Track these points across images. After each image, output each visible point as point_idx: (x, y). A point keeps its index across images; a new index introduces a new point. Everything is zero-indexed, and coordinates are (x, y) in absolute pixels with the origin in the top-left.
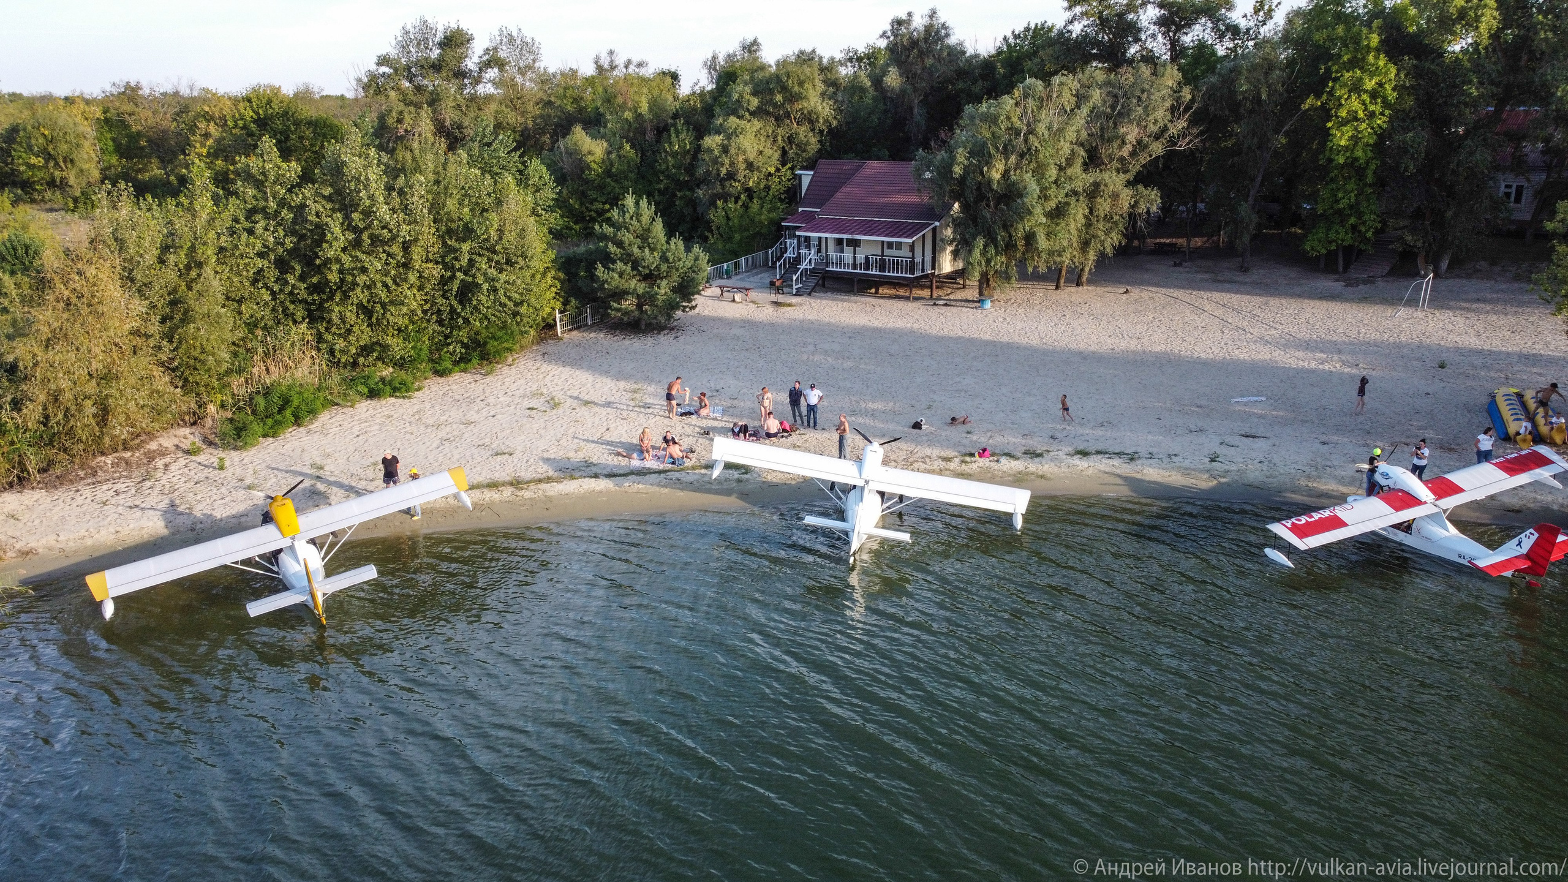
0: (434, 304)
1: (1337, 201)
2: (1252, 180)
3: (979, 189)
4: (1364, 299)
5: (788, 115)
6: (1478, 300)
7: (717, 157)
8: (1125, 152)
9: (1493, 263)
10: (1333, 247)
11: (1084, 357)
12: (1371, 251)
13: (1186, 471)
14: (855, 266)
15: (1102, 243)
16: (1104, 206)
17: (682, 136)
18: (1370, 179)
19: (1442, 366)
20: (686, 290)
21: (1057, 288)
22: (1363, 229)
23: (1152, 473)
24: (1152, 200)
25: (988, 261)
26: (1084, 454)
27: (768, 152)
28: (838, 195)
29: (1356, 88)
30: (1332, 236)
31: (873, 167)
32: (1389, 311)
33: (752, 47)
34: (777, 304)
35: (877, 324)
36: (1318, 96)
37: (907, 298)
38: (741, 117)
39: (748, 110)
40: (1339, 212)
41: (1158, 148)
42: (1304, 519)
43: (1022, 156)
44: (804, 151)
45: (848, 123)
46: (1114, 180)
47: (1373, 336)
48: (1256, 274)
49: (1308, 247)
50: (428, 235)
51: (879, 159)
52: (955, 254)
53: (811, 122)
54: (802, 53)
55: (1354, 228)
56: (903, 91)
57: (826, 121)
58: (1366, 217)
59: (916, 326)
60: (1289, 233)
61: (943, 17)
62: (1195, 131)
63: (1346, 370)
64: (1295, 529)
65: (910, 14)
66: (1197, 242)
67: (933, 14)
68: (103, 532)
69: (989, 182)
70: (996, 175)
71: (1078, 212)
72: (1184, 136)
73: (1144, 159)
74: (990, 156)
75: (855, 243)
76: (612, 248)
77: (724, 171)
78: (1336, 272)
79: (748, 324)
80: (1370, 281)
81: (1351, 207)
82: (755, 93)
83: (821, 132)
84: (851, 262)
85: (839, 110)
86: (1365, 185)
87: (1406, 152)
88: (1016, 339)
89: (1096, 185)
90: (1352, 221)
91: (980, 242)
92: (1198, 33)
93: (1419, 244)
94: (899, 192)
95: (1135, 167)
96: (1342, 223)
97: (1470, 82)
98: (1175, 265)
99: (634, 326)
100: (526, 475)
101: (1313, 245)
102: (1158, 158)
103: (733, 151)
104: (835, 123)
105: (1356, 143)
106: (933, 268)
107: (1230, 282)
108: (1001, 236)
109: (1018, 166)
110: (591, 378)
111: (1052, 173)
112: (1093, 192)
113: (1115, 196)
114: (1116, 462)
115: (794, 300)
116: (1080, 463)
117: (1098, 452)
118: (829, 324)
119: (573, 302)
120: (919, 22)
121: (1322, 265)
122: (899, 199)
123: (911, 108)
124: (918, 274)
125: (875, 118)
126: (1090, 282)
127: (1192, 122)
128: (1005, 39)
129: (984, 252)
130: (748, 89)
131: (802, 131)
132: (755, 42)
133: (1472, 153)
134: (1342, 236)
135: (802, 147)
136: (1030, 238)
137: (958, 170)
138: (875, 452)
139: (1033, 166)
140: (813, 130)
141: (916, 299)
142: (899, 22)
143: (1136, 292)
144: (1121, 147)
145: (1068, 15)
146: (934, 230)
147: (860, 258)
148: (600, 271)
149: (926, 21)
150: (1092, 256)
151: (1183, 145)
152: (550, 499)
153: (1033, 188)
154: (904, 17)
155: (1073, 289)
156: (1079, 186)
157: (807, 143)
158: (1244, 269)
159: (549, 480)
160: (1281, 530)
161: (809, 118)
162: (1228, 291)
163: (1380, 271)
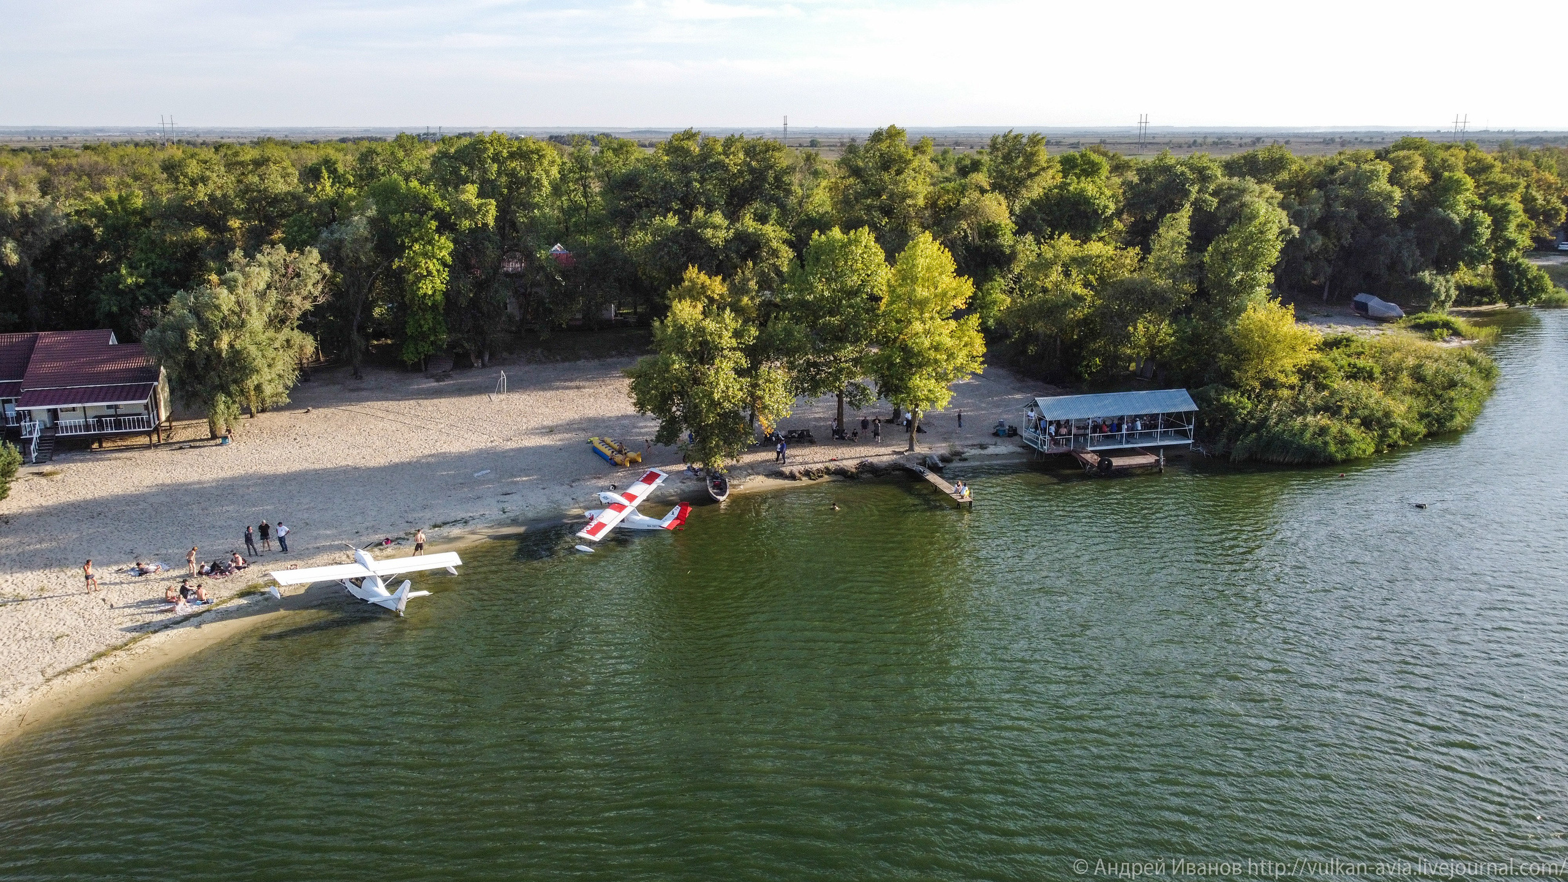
2: (355, 314)
3: (208, 358)
9: (511, 353)
12: (444, 356)
14: (87, 429)
18: (443, 312)
19: (551, 431)
21: (253, 416)
22: (440, 343)
24: (310, 343)
29: (430, 256)
30: (420, 349)
32: (485, 399)
34: (40, 474)
36: (401, 260)
40: (422, 333)
41: (308, 306)
42: (588, 527)
43: (238, 329)
48: (371, 381)
49: (406, 359)
55: (432, 343)
58: (441, 335)
62: (327, 291)
64: (589, 532)
69: (219, 352)
70: (224, 345)
72: (321, 296)
73: (297, 313)
74: (217, 332)
81: (429, 329)
84: (82, 426)
86: (438, 315)
87: (461, 294)
90: (432, 338)
96: (424, 340)
101: (409, 356)
102: (309, 311)
105: (435, 292)
106: (158, 418)
108: (236, 390)
109: (236, 337)
114: (461, 526)
117: (445, 524)
121: (409, 367)
127: (327, 285)
134: (425, 348)
136: (258, 388)
137: (191, 344)
138: (369, 555)
139: (248, 335)
143: (314, 413)
146: (155, 388)
147: (93, 421)
151: (321, 300)
153: (253, 350)
155: (265, 416)
158: (357, 375)
160: (583, 534)
163: (448, 366)
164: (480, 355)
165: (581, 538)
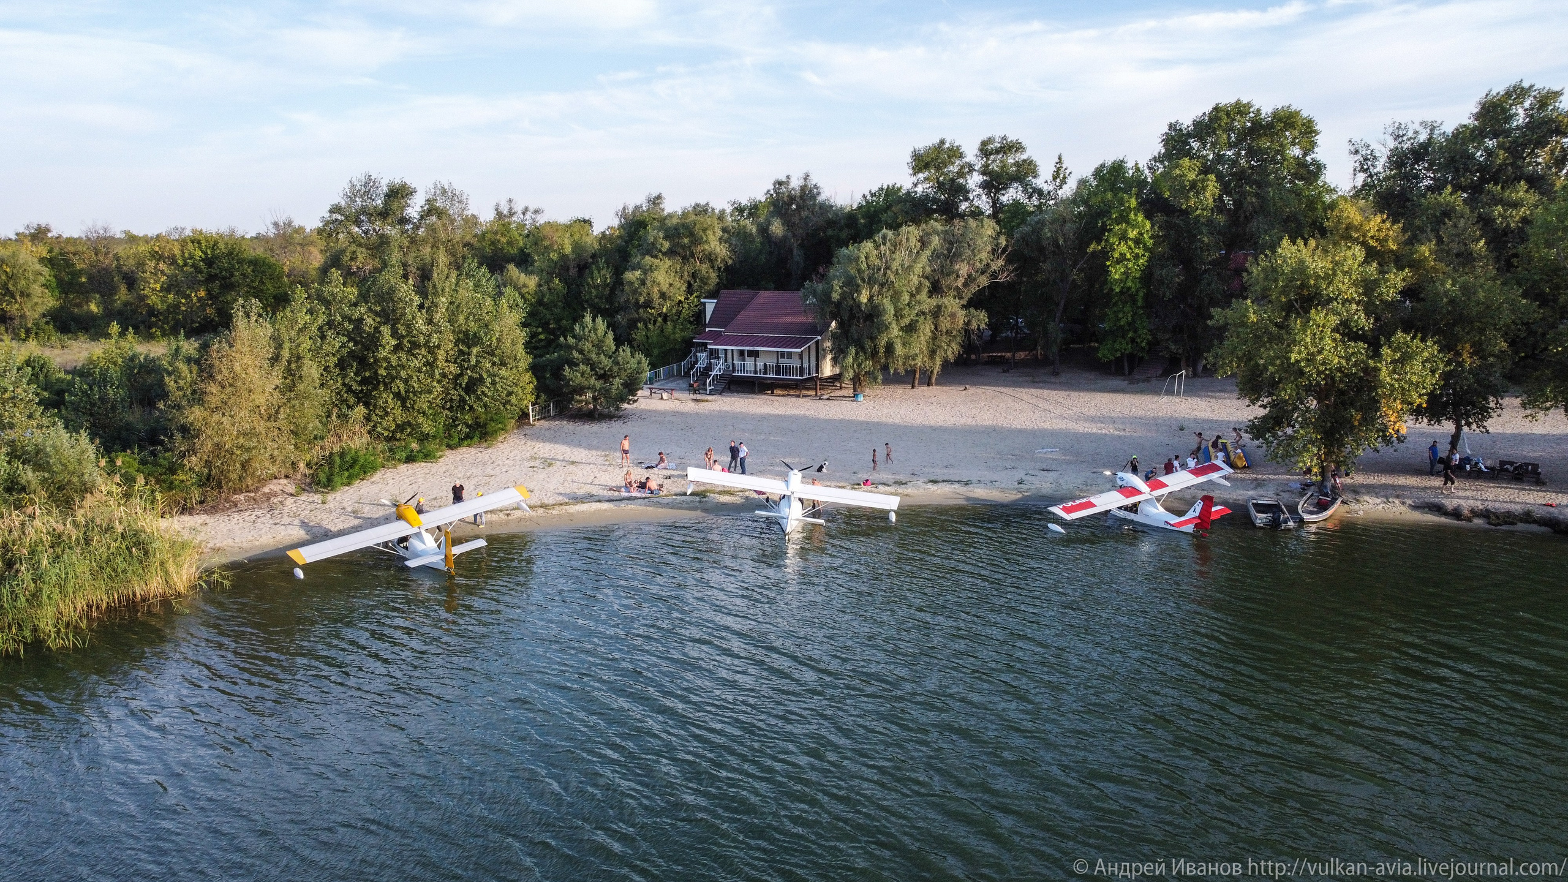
0: (448, 394)
1: (1119, 320)
2: (1058, 305)
3: (851, 309)
4: (1141, 392)
5: (692, 255)
6: (1221, 391)
7: (636, 289)
8: (960, 283)
10: (1118, 354)
11: (934, 429)
12: (1147, 357)
13: (1003, 490)
14: (755, 372)
15: (946, 352)
16: (945, 323)
17: (603, 272)
18: (1140, 303)
19: (1182, 429)
20: (631, 387)
21: (913, 387)
22: (1139, 340)
23: (980, 493)
24: (981, 319)
25: (859, 365)
26: (935, 482)
27: (677, 284)
28: (739, 317)
29: (1124, 237)
30: (1117, 346)
31: (764, 296)
32: (1156, 398)
33: (656, 200)
34: (696, 400)
35: (777, 412)
36: (1099, 243)
37: (798, 396)
38: (656, 257)
39: (660, 251)
40: (1122, 327)
41: (984, 281)
42: (1070, 504)
43: (882, 285)
44: (706, 284)
45: (740, 262)
46: (952, 304)
47: (1141, 413)
48: (1063, 378)
49: (1100, 355)
50: (446, 342)
51: (766, 289)
52: (835, 360)
53: (711, 261)
54: (698, 205)
55: (1133, 340)
56: (785, 237)
57: (723, 260)
58: (1140, 332)
59: (808, 413)
60: (1090, 347)
61: (814, 180)
62: (1011, 268)
63: (1117, 433)
64: (1065, 509)
65: (788, 177)
66: (1021, 355)
67: (806, 177)
68: (264, 538)
69: (859, 305)
70: (864, 298)
71: (926, 328)
72: (1003, 271)
73: (974, 289)
74: (858, 286)
75: (754, 354)
76: (575, 354)
77: (642, 300)
78: (1123, 374)
79: (676, 414)
80: (1148, 380)
81: (1129, 324)
82: (666, 238)
83: (719, 269)
84: (753, 369)
85: (733, 251)
86: (1138, 308)
87: (1163, 283)
88: (884, 419)
89: (939, 307)
90: (1130, 335)
91: (853, 350)
92: (1012, 194)
93: (1180, 351)
94: (787, 315)
95: (968, 294)
96: (1124, 337)
97: (1202, 233)
98: (1004, 371)
99: (590, 416)
100: (551, 501)
101: (1104, 353)
102: (984, 288)
103: (649, 284)
104: (730, 262)
105: (1127, 278)
106: (817, 372)
107: (1044, 382)
108: (868, 344)
109: (880, 293)
110: (568, 449)
111: (906, 298)
112: (936, 313)
113: (953, 315)
114: (956, 486)
115: (710, 398)
116: (933, 488)
117: (944, 481)
118: (741, 413)
119: (543, 397)
120: (796, 183)
121: (1113, 369)
122: (788, 320)
123: (791, 251)
124: (805, 376)
125: (763, 258)
126: (937, 384)
127: (1009, 261)
128: (864, 196)
129: (855, 359)
130: (661, 234)
131: (704, 268)
132: (659, 197)
133: (1209, 284)
134: (1123, 346)
135: (704, 281)
136: (890, 348)
137: (835, 296)
138: (796, 476)
139: (891, 293)
140: (713, 267)
141: (804, 396)
142: (780, 183)
143: (972, 390)
144: (956, 280)
145: (914, 179)
146: (817, 342)
147: (760, 364)
148: (567, 371)
149: (801, 182)
150: (938, 361)
151: (1002, 278)
152: (572, 514)
153: (890, 309)
154: (784, 179)
155: (925, 388)
156: (925, 308)
157: (709, 278)
158: (1056, 374)
159: (567, 504)
160: (1057, 510)
161: (710, 258)
162: (1041, 388)
163: (1156, 373)
164: (1191, 362)
165: (1053, 514)
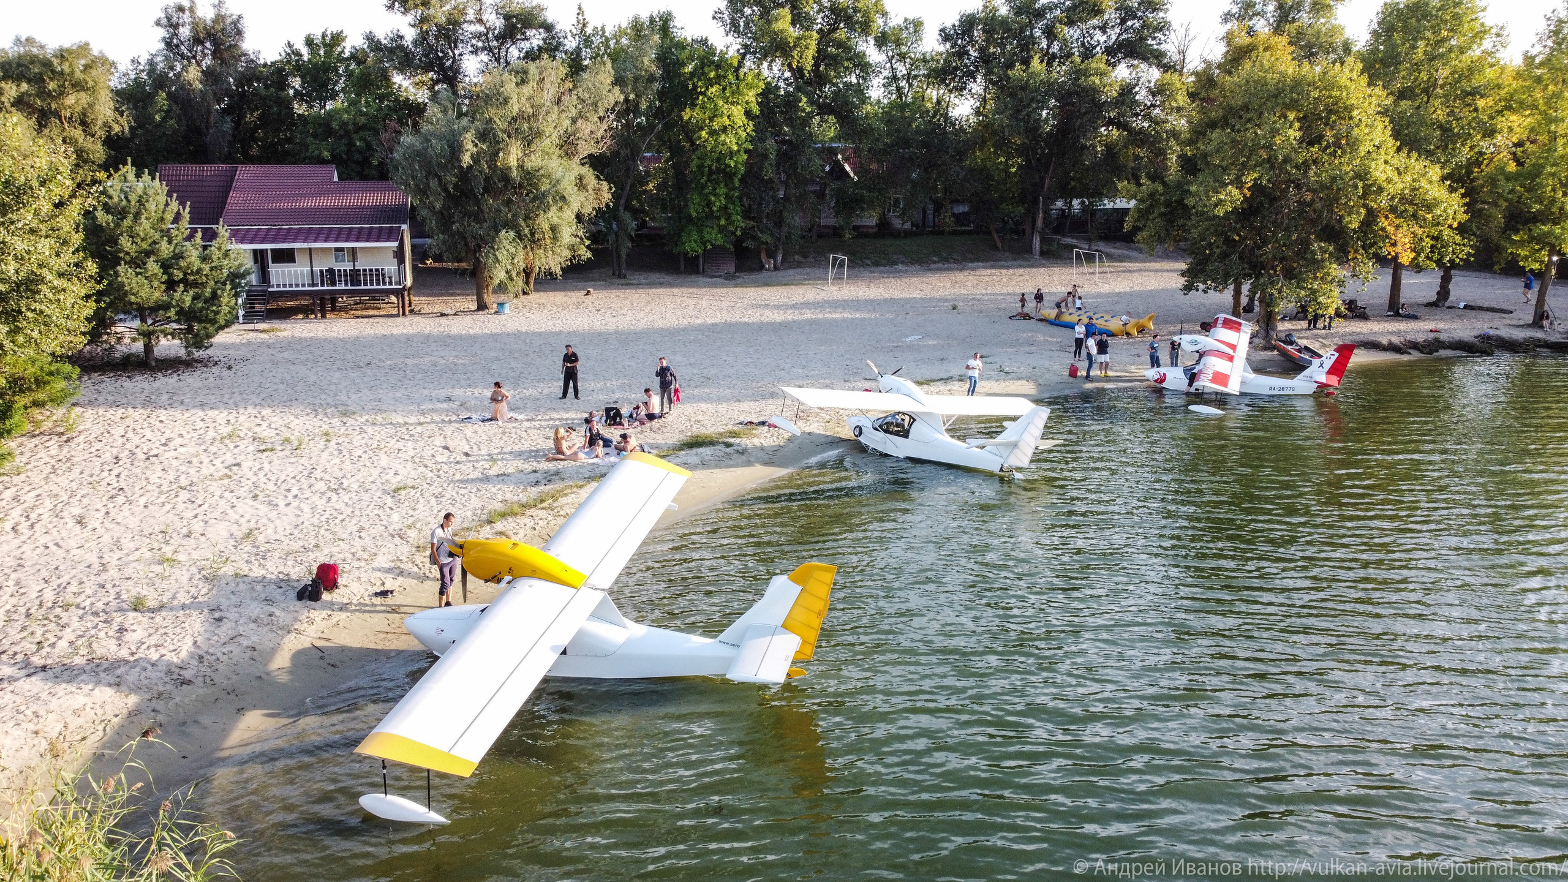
1: (709, 205)
2: (623, 189)
14: (310, 282)
18: (736, 183)
22: (732, 229)
28: (231, 203)
31: (246, 172)
36: (693, 109)
40: (712, 213)
43: (527, 142)
45: (136, 129)
53: (84, 123)
56: (202, 96)
57: (105, 124)
58: (733, 218)
69: (507, 170)
70: (513, 162)
72: (603, 139)
78: (697, 272)
81: (721, 209)
83: (102, 138)
84: (305, 277)
85: (120, 112)
90: (723, 222)
99: (141, 365)
105: (740, 148)
106: (405, 279)
109: (525, 153)
120: (204, 12)
121: (682, 268)
128: (290, 44)
137: (466, 159)
146: (403, 233)
147: (321, 270)
163: (731, 268)
164: (771, 255)
